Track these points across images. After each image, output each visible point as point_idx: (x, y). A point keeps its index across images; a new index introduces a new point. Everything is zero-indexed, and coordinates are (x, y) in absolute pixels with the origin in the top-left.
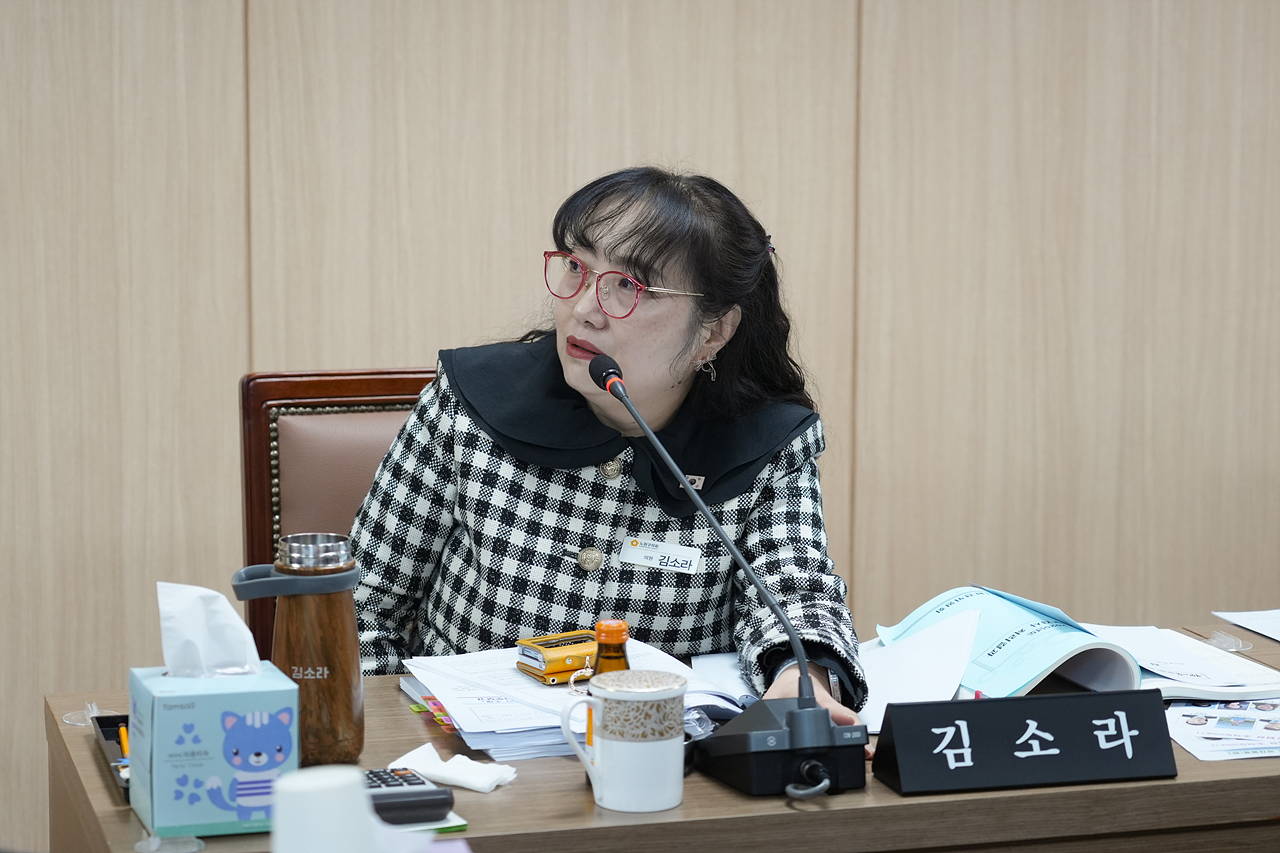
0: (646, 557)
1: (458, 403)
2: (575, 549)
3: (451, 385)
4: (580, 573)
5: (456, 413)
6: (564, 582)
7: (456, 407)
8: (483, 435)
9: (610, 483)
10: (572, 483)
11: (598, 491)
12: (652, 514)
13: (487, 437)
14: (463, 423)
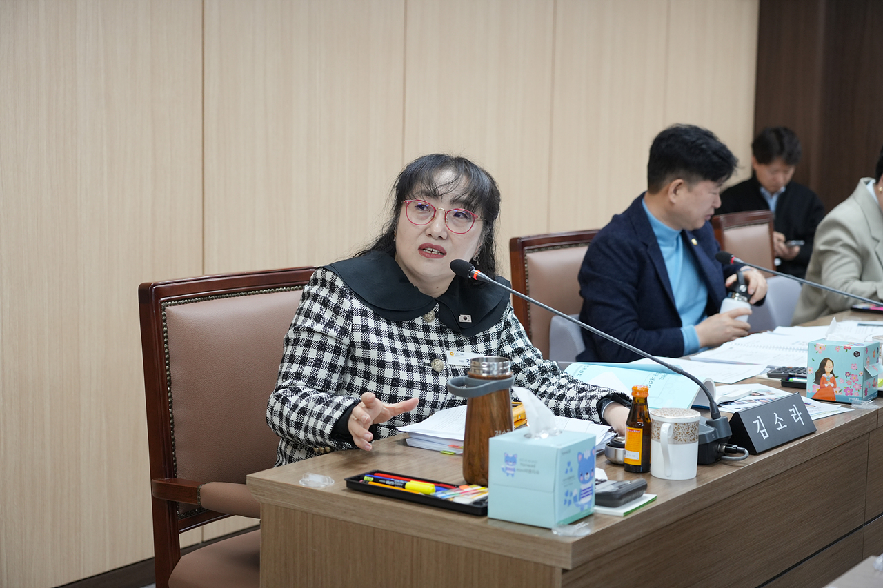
0: (460, 361)
1: (350, 293)
2: (428, 361)
3: (345, 283)
4: (435, 373)
5: (351, 299)
6: (430, 379)
7: (351, 295)
8: (368, 309)
9: (430, 324)
10: (412, 327)
11: (426, 329)
12: (451, 337)
13: (371, 311)
14: (357, 304)
